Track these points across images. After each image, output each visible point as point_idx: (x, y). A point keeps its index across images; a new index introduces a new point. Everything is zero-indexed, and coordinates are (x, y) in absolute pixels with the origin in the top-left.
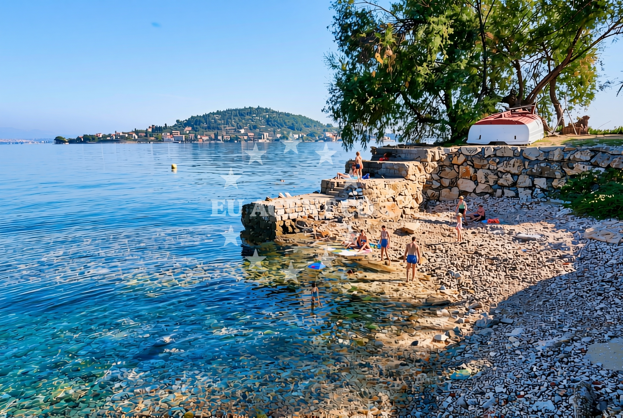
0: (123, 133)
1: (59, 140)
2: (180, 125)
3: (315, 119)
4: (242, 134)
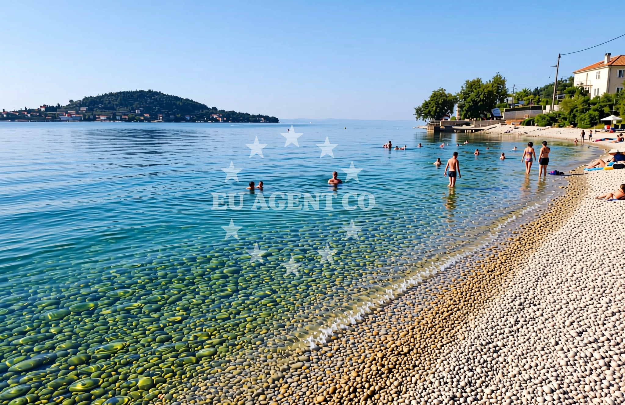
0: (14, 111)
4: (138, 115)
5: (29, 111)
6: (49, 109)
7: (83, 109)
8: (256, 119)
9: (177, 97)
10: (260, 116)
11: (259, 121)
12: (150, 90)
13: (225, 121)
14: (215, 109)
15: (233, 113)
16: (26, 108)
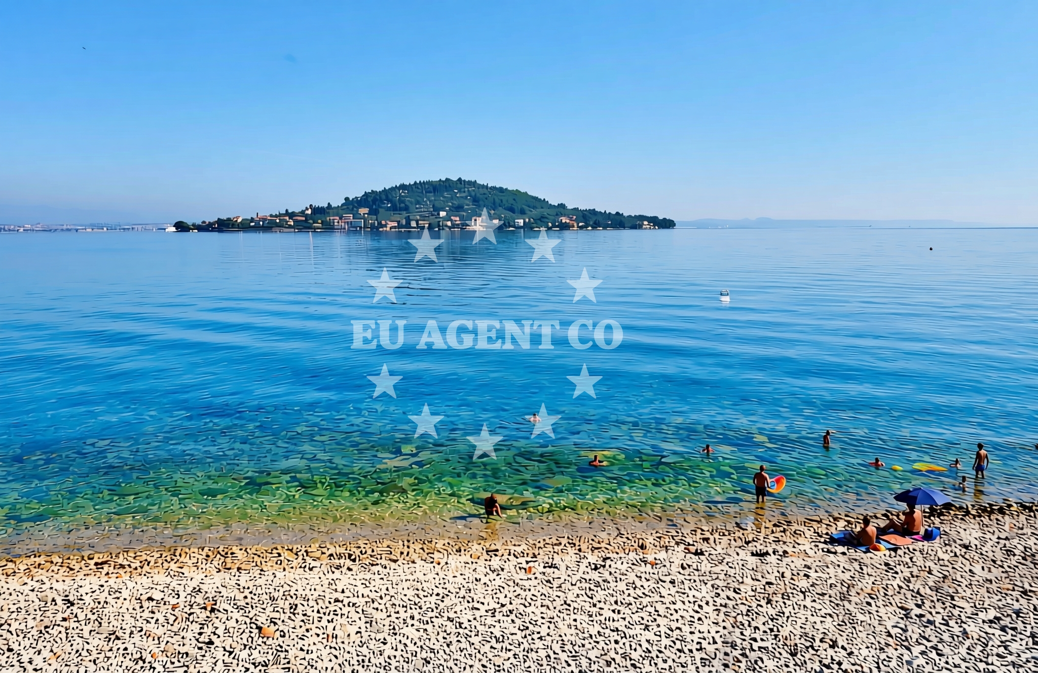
0: (271, 216)
1: (181, 227)
2: (351, 205)
3: (541, 197)
4: (444, 218)
5: (292, 215)
6: (318, 211)
7: (363, 211)
8: (635, 223)
9: (501, 188)
10: (642, 218)
11: (640, 227)
12: (460, 179)
13: (581, 228)
14: (562, 206)
15: (593, 212)
16: (287, 210)
